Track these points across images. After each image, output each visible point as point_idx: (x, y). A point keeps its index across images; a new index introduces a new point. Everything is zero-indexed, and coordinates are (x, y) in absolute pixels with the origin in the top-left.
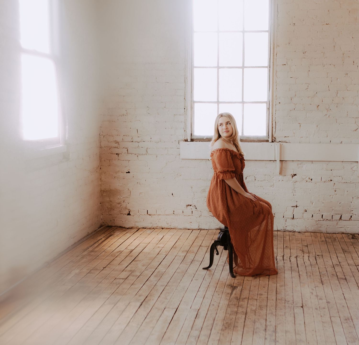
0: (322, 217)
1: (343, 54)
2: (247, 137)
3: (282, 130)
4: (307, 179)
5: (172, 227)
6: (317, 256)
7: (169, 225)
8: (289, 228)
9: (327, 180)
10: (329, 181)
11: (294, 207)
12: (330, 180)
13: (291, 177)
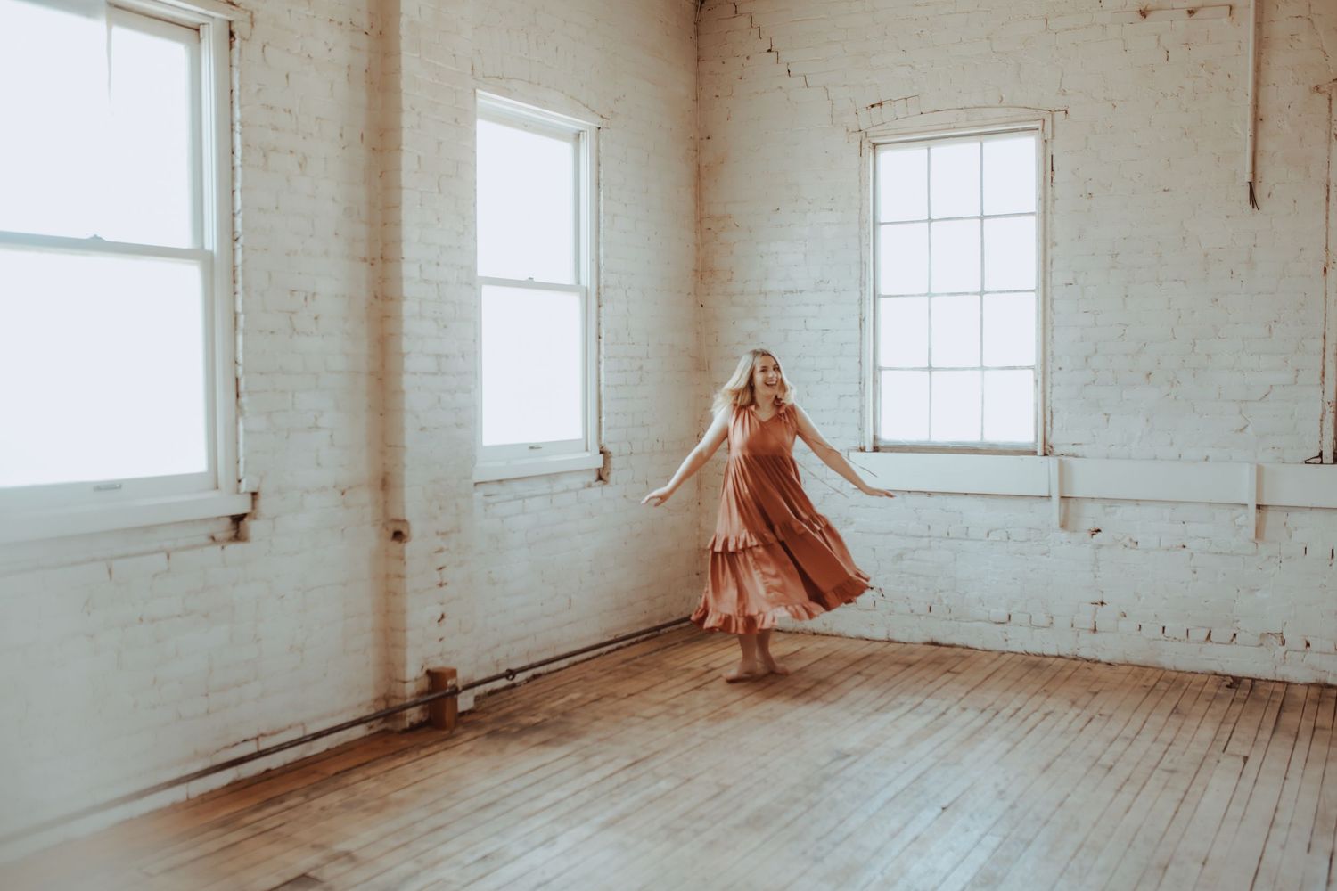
0: (1163, 632)
1: (1206, 256)
2: (991, 445)
3: (1067, 429)
4: (1126, 541)
5: (834, 631)
7: (828, 627)
8: (1084, 653)
9: (1174, 547)
10: (1178, 549)
11: (1095, 604)
12: (1182, 546)
13: (1089, 535)
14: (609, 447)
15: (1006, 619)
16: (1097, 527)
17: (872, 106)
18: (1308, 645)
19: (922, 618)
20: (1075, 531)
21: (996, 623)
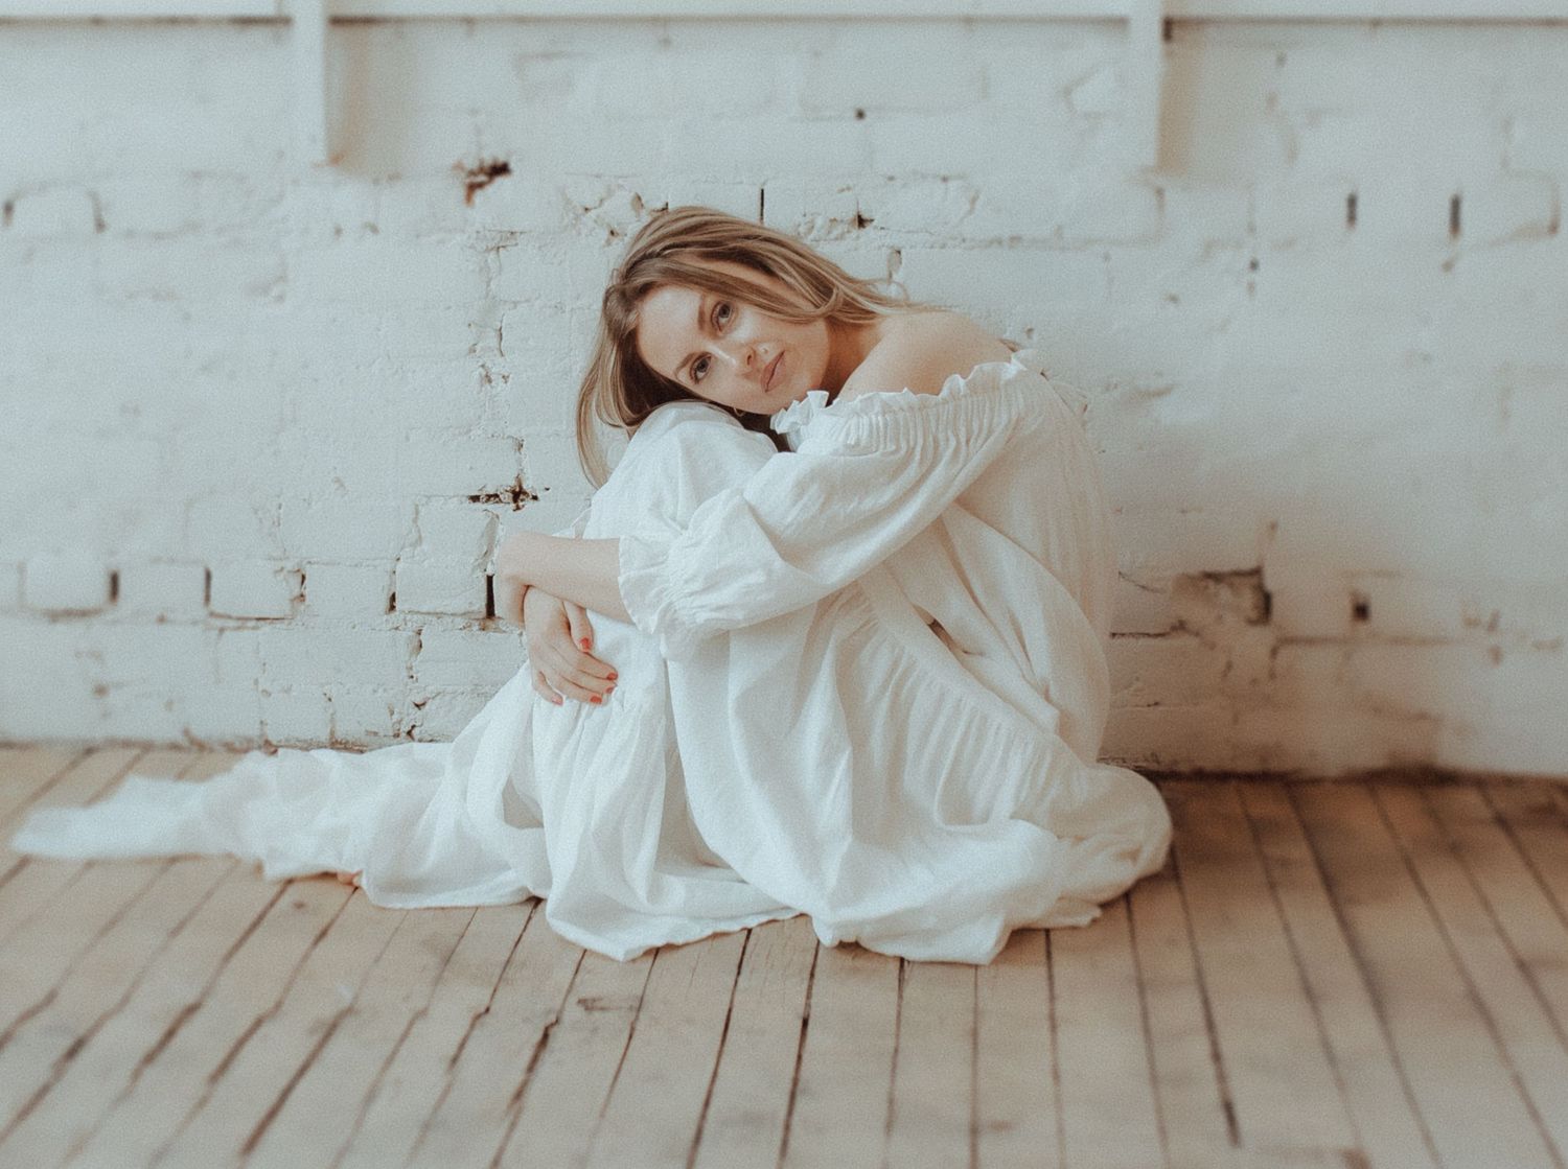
4: (619, 207)
6: (573, 1013)
8: (445, 724)
9: (819, 222)
10: (836, 233)
11: (489, 497)
12: (852, 215)
13: (459, 188)
16: (491, 155)
18: (1361, 612)
20: (394, 177)
21: (55, 616)
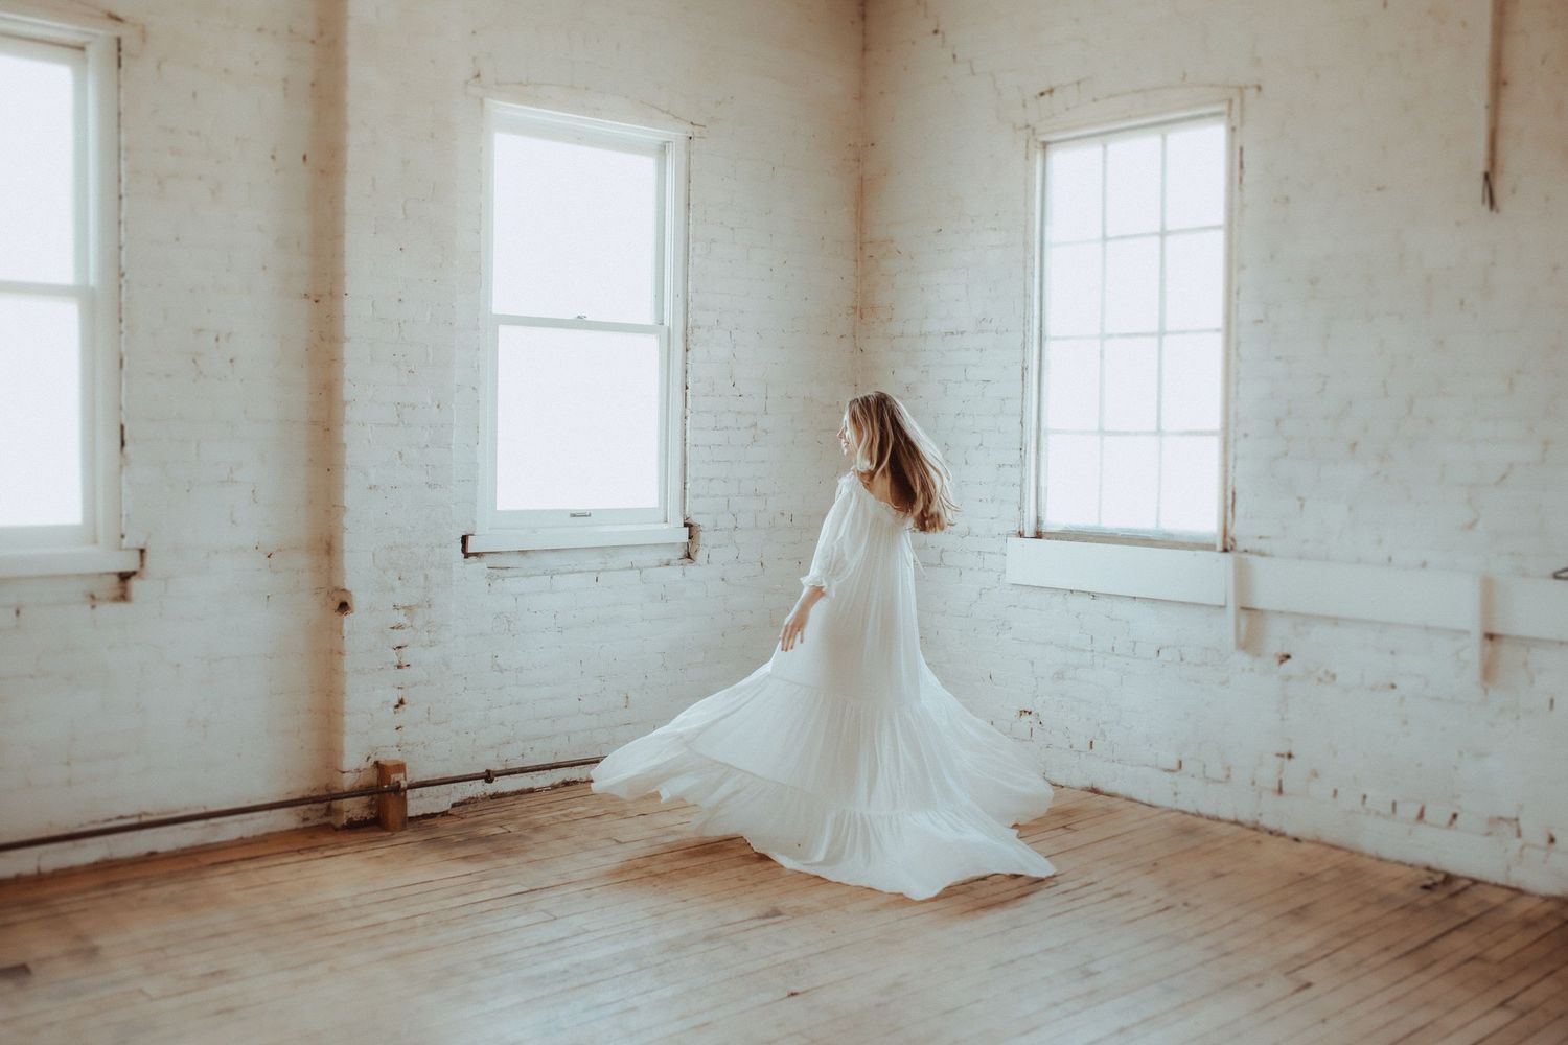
0: (1364, 802)
1: (1429, 279)
3: (1252, 517)
4: (1321, 673)
9: (1380, 685)
10: (1386, 689)
11: (1281, 756)
12: (1390, 684)
13: (1277, 661)
14: (694, 520)
15: (1174, 766)
16: (1286, 652)
17: (1042, 94)
18: (1552, 840)
19: (1083, 755)
20: (1259, 655)
21: (1164, 770)
